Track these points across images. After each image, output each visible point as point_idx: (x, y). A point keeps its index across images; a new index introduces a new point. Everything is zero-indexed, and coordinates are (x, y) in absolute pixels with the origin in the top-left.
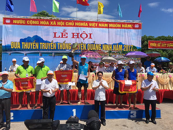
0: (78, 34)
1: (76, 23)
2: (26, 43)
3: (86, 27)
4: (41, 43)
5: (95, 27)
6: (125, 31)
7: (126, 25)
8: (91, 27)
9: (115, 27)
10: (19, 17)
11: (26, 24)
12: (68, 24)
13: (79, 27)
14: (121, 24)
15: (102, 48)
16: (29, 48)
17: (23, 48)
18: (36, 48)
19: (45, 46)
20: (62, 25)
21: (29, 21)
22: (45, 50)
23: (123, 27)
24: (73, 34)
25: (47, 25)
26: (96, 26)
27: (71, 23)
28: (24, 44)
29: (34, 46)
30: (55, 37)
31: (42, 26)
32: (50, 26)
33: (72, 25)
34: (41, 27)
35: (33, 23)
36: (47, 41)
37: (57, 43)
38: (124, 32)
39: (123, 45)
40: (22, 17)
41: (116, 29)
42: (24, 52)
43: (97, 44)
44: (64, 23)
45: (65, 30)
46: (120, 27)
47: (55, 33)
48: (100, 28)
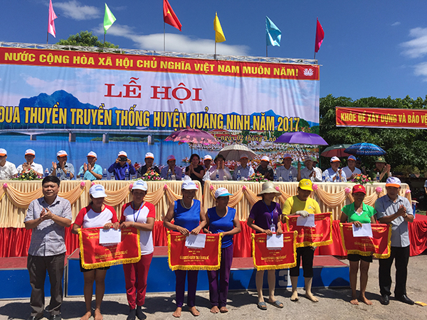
0: (167, 89)
1: (162, 62)
2: (36, 109)
3: (187, 72)
4: (73, 110)
5: (210, 73)
6: (281, 84)
7: (283, 69)
8: (199, 72)
9: (256, 72)
10: (18, 46)
11: (37, 63)
12: (142, 65)
13: (169, 73)
14: (272, 66)
15: (225, 123)
16: (41, 122)
17: (27, 122)
18: (60, 123)
19: (83, 116)
20: (126, 66)
21: (45, 56)
22: (84, 126)
23: (275, 74)
24: (155, 88)
25: (91, 66)
26: (212, 70)
27: (149, 62)
28: (30, 111)
29: (57, 116)
30: (109, 94)
31: (77, 68)
32: (97, 69)
33: (152, 66)
34: (75, 71)
35: (56, 62)
36: (88, 104)
37: (114, 110)
38: (278, 86)
39: (276, 117)
40: (27, 45)
41: (260, 78)
42: (29, 131)
43: (214, 115)
44: (132, 61)
45: (134, 80)
46: (269, 74)
47: (110, 86)
48: (221, 76)
